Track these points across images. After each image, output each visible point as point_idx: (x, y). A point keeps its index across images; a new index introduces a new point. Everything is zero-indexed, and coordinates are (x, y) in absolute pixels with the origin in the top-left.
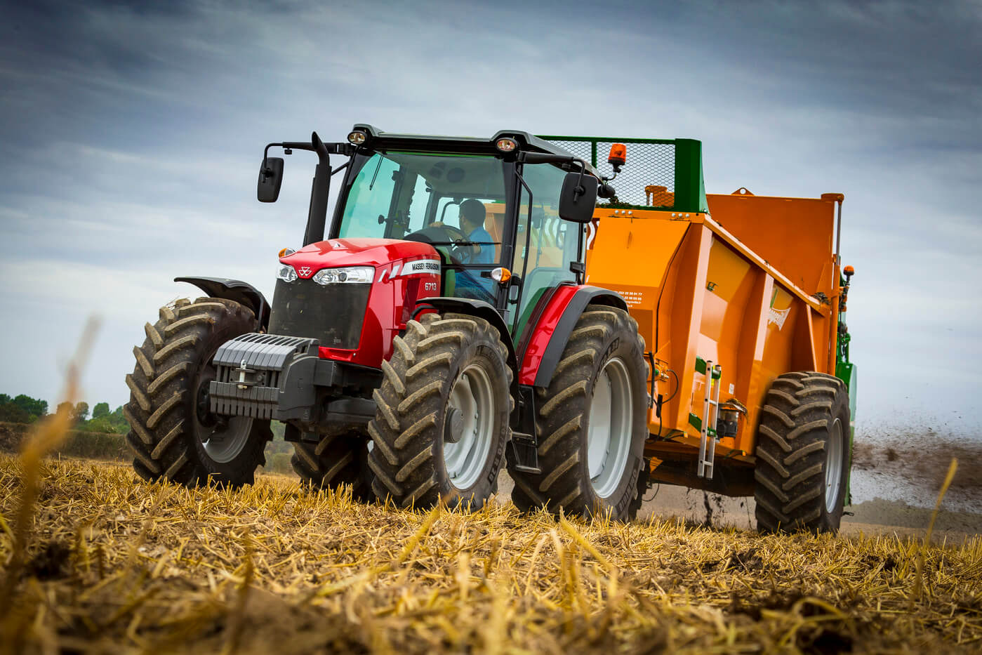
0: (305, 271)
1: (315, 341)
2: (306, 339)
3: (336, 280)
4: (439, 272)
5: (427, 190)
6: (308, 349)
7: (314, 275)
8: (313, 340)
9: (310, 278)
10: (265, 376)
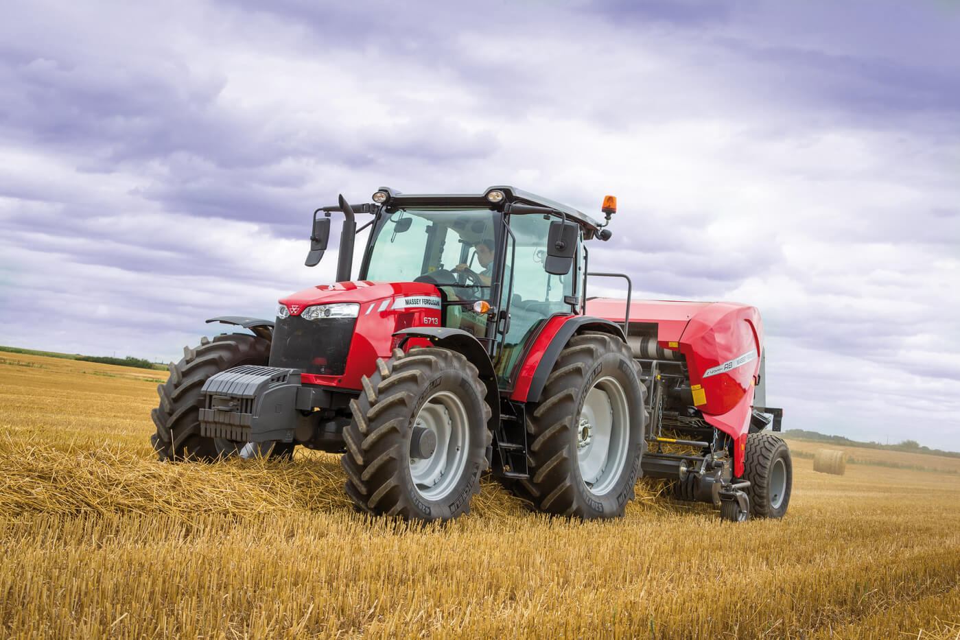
0: (294, 309)
1: (294, 371)
2: (287, 369)
3: (322, 316)
4: (439, 308)
5: (460, 241)
6: (287, 378)
7: (301, 312)
8: (292, 370)
9: (299, 316)
10: (240, 402)
